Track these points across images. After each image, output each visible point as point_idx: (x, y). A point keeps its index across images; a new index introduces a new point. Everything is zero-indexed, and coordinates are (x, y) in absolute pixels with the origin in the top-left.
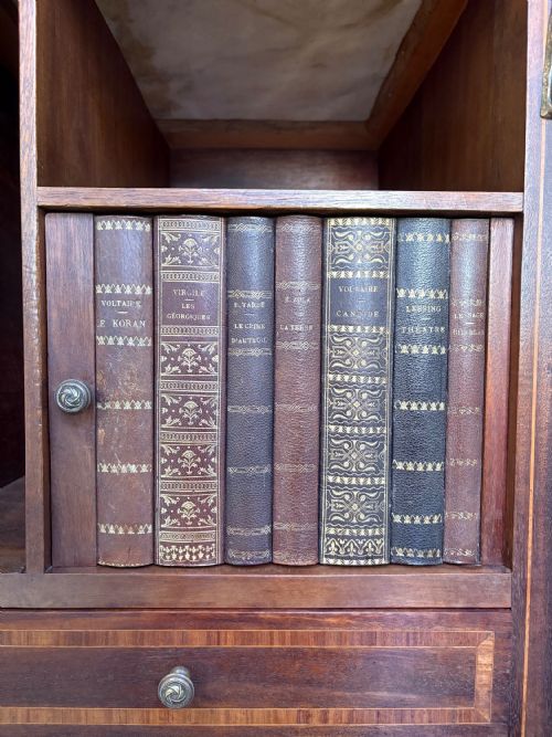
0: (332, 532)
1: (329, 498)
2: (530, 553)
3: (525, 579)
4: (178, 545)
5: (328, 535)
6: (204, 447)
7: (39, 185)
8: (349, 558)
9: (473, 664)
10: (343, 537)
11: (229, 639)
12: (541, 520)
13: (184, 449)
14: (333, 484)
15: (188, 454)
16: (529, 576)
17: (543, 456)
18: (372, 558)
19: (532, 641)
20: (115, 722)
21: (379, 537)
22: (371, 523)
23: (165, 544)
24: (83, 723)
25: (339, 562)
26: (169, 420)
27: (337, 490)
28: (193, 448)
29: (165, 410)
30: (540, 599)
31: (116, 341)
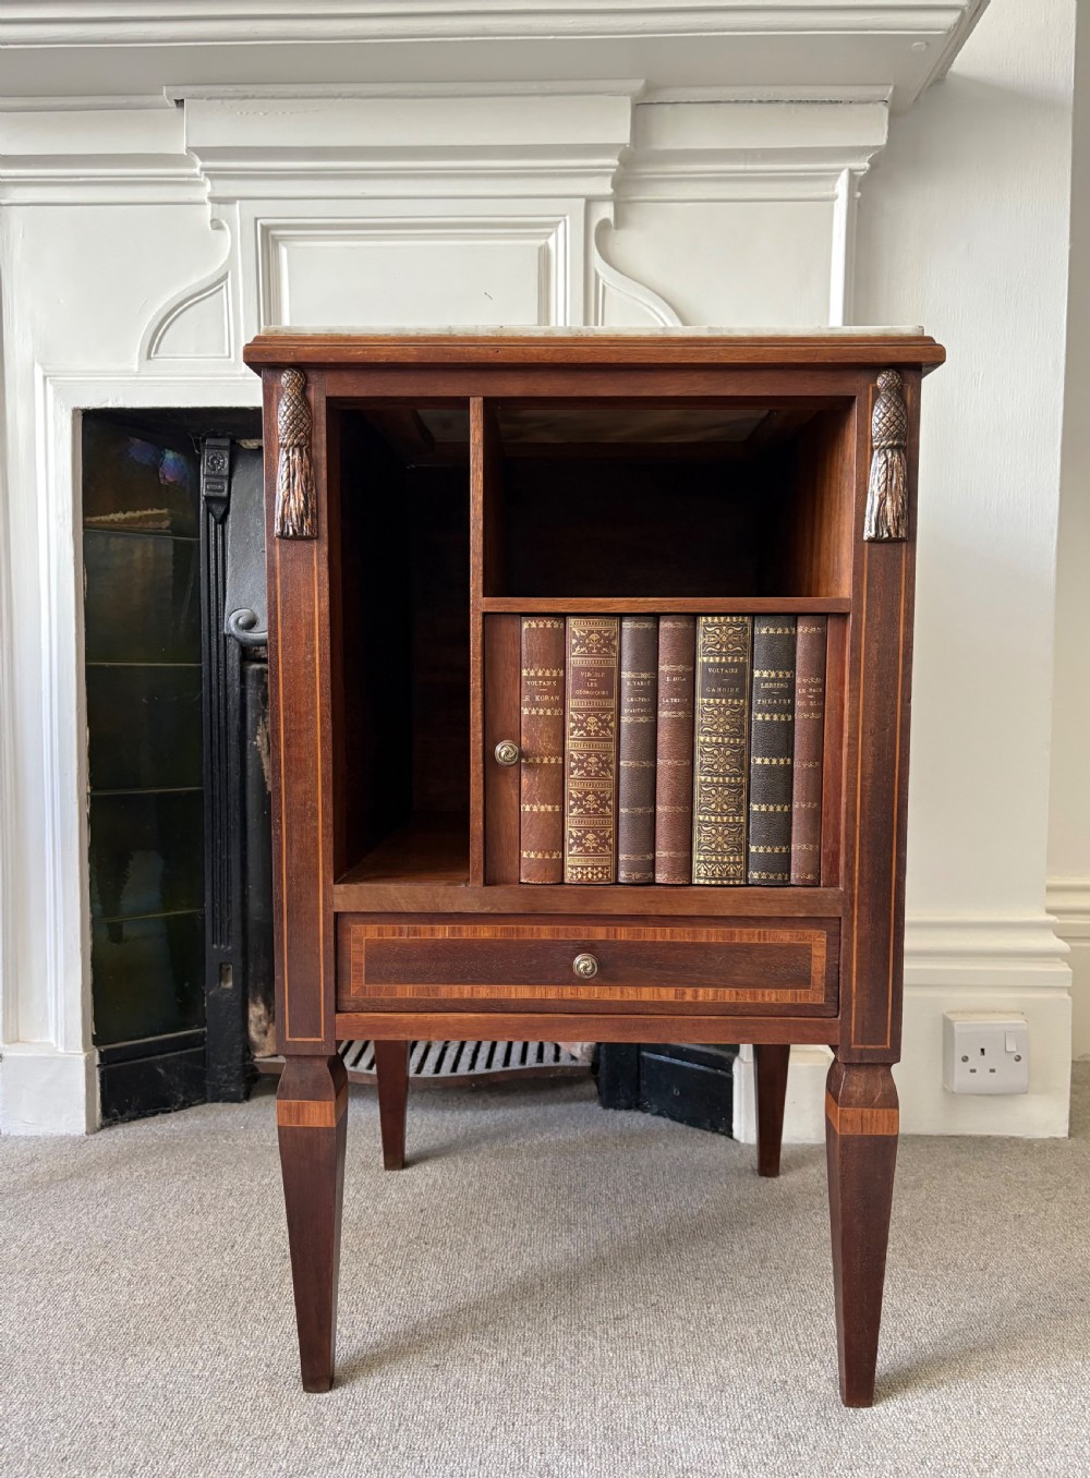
0: (702, 858)
1: (700, 832)
2: (857, 875)
3: (853, 895)
4: (582, 867)
5: (699, 861)
6: (602, 792)
7: (484, 596)
8: (715, 879)
9: (809, 956)
10: (710, 862)
11: (623, 934)
12: (866, 849)
13: (587, 793)
14: (703, 822)
15: (591, 797)
16: (856, 892)
17: (867, 799)
18: (733, 879)
19: (859, 943)
20: (538, 996)
21: (739, 863)
22: (732, 852)
23: (572, 867)
24: (513, 997)
25: (707, 882)
26: (576, 772)
27: (706, 826)
28: (595, 793)
29: (573, 764)
30: (864, 909)
31: (538, 712)
